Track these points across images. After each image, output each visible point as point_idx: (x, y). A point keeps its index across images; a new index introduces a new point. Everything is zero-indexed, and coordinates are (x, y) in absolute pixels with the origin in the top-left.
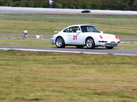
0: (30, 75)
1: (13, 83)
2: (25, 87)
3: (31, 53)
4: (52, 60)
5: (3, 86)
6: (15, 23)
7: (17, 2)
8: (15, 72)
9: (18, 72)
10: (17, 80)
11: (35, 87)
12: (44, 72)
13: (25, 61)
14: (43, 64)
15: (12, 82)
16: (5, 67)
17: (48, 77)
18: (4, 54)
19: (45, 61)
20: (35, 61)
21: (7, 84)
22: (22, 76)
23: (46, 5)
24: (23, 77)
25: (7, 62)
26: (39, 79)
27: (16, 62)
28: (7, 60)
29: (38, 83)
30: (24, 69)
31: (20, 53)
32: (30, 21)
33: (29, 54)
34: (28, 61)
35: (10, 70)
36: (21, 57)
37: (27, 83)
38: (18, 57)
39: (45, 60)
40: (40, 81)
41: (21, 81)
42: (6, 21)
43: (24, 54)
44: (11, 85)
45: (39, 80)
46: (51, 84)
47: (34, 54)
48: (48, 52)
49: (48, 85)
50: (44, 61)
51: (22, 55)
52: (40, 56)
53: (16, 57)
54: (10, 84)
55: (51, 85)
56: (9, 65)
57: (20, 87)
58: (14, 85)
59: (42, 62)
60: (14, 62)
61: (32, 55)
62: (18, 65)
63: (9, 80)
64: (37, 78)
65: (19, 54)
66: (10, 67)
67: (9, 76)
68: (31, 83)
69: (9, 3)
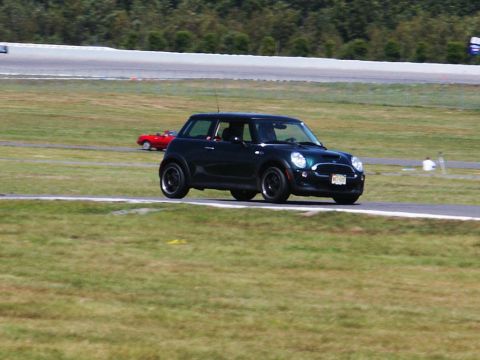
0: (392, 304)
1: (331, 331)
2: (371, 348)
3: (401, 226)
4: (472, 250)
5: (294, 341)
6: (347, 118)
7: (357, 40)
8: (341, 294)
9: (351, 293)
10: (349, 321)
11: (406, 348)
12: (442, 295)
13: (376, 254)
14: (440, 264)
15: (327, 327)
16: (306, 273)
17: (454, 313)
18: (306, 229)
19: (449, 254)
20: (412, 253)
21: (310, 336)
22: (364, 307)
23: (462, 54)
24: (366, 311)
25: (313, 254)
26: (425, 318)
27: (345, 257)
28: (314, 250)
29: (418, 333)
30: (371, 282)
31: (362, 226)
32: (400, 110)
33: (392, 230)
34: (387, 253)
35: (325, 284)
36: (366, 237)
37: (382, 332)
38: (354, 237)
39: (449, 250)
40: (426, 328)
41: (358, 327)
42: (318, 109)
43: (378, 228)
44: (325, 340)
45: (422, 324)
46: (465, 339)
47: (412, 227)
48: (461, 222)
49: (454, 340)
50: (443, 256)
51: (367, 232)
52: (433, 236)
53: (349, 240)
54: (319, 337)
55: (464, 343)
56: (322, 268)
57: (356, 347)
58: (333, 340)
59: (438, 258)
60: (339, 255)
61: (404, 233)
62: (351, 269)
63: (318, 323)
64: (418, 314)
65: (358, 228)
66: (322, 275)
67: (319, 306)
68: (395, 332)
69: (329, 46)
